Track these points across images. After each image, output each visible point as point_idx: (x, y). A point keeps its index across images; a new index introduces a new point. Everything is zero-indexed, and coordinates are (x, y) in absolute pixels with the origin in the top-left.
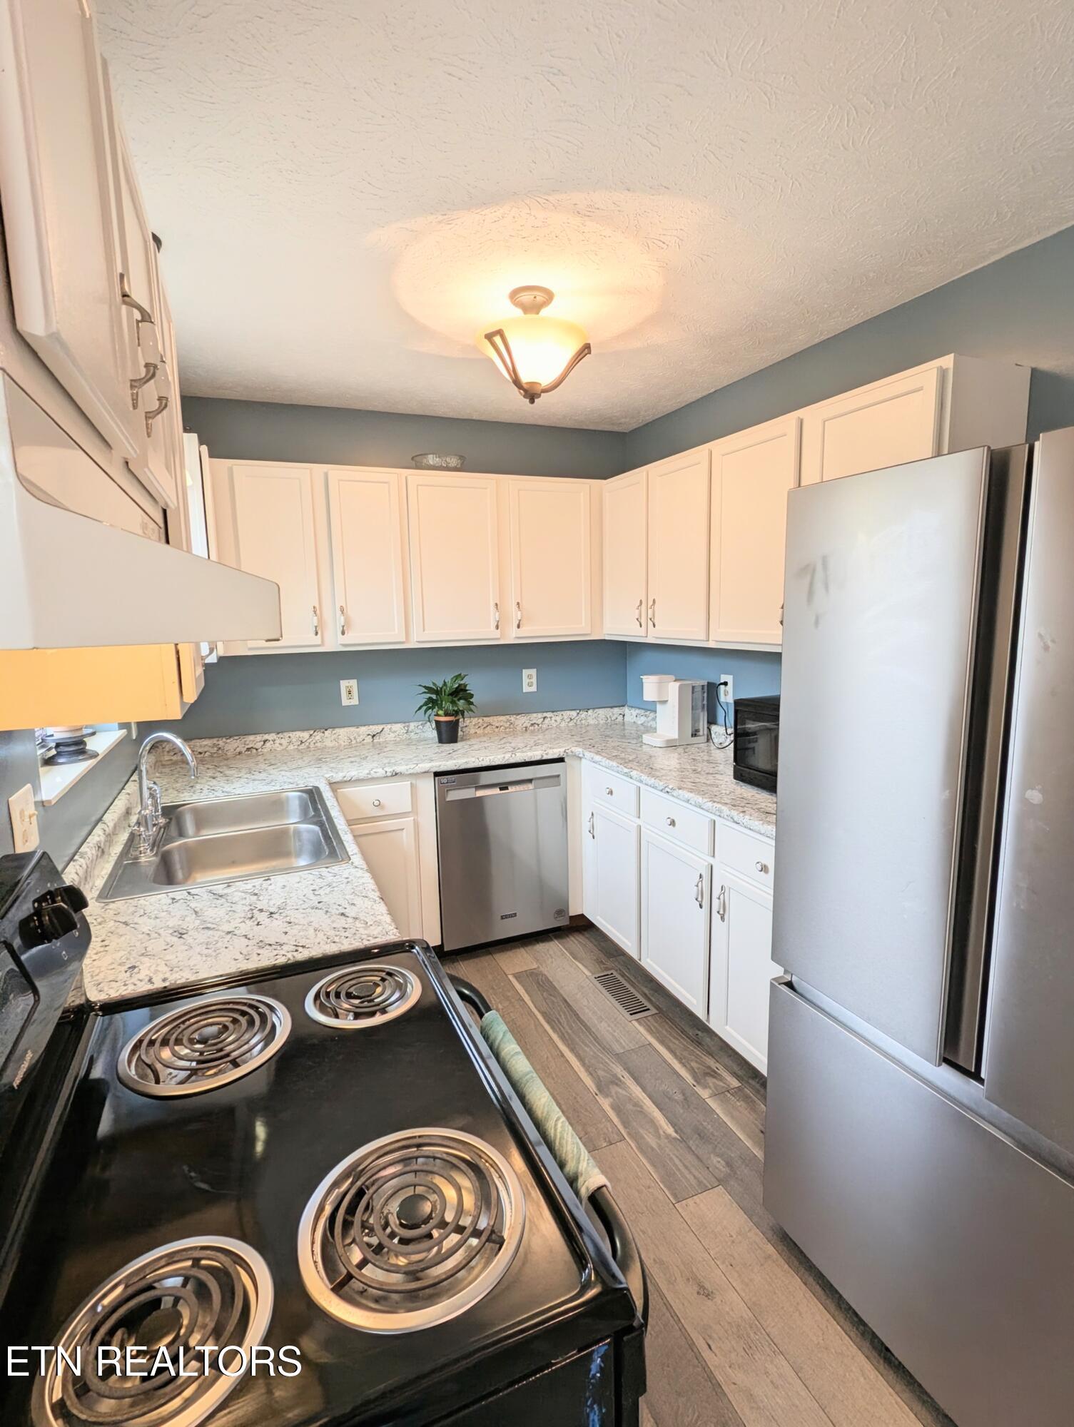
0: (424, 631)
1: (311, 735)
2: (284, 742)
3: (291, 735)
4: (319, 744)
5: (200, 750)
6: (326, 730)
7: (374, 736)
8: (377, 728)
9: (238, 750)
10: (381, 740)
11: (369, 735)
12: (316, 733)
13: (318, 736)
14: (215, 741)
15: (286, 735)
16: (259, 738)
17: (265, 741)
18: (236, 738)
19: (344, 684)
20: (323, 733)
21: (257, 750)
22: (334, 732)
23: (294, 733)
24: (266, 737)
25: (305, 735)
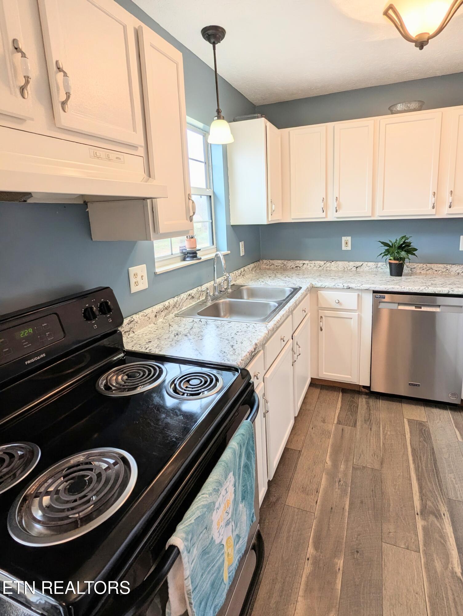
0: (383, 209)
1: (325, 263)
2: (312, 265)
3: (315, 262)
4: (328, 268)
5: (276, 265)
6: (333, 262)
7: (357, 267)
8: (359, 264)
9: (292, 267)
10: (361, 270)
11: (354, 266)
12: (327, 263)
13: (328, 264)
14: (283, 261)
15: (313, 262)
16: (301, 262)
17: (304, 264)
18: (292, 261)
19: (344, 239)
20: (331, 263)
21: (300, 267)
22: (336, 263)
23: (317, 261)
24: (304, 262)
25: (322, 263)
